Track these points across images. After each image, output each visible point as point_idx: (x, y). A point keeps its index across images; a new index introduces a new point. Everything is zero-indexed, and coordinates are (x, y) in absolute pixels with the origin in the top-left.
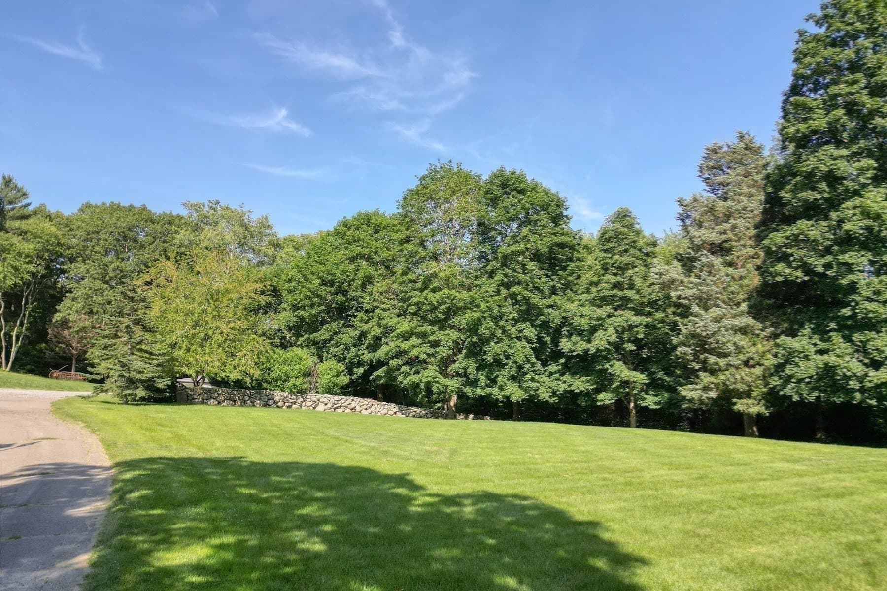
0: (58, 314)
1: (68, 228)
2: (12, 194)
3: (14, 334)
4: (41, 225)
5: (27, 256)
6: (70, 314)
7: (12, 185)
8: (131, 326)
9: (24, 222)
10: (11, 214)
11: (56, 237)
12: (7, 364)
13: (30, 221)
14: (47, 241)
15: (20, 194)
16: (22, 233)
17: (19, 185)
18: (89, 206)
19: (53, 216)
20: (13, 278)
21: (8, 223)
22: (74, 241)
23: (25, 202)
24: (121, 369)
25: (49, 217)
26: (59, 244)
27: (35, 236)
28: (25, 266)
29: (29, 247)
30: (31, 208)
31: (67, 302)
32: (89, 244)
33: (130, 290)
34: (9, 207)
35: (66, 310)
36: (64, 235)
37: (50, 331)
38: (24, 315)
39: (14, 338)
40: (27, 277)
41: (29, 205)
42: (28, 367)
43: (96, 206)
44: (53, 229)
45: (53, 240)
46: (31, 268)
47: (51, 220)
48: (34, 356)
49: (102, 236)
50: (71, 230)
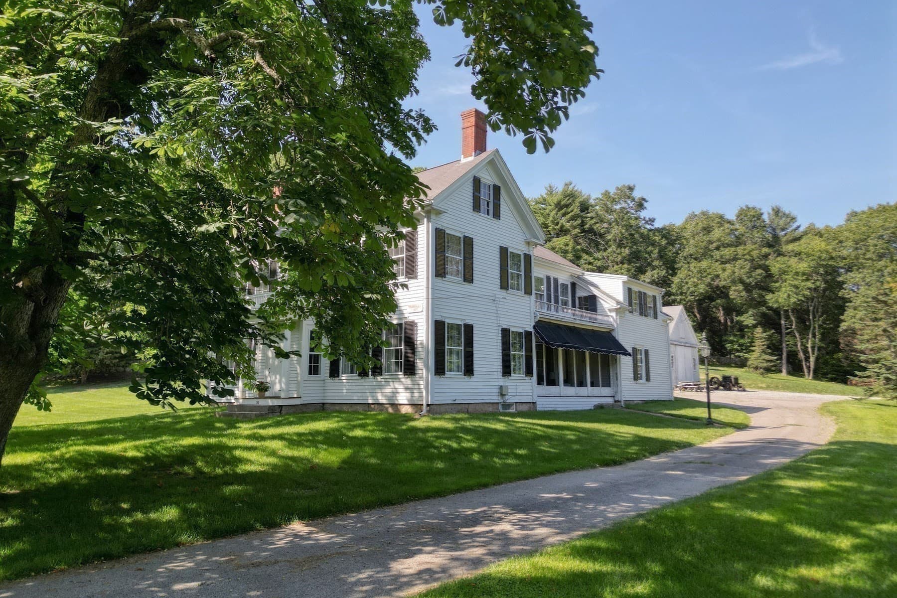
0: (843, 324)
1: (837, 241)
2: (782, 222)
3: (809, 345)
4: (812, 243)
5: (804, 274)
6: (855, 323)
7: (780, 214)
8: (890, 329)
9: (796, 244)
10: (784, 239)
11: (827, 251)
12: (809, 372)
13: (803, 241)
14: (820, 257)
15: (788, 220)
16: (798, 254)
17: (787, 212)
18: (854, 214)
19: (823, 232)
20: (795, 296)
21: (784, 247)
22: (845, 253)
23: (795, 225)
24: (886, 372)
25: (820, 234)
26: (832, 258)
27: (808, 255)
28: (803, 284)
29: (803, 266)
30: (801, 229)
31: (849, 312)
32: (860, 252)
33: (882, 295)
34: (783, 233)
35: (849, 320)
36: (834, 249)
37: (841, 341)
38: (814, 328)
39: (810, 350)
40: (807, 293)
41: (798, 227)
42: (830, 376)
43: (864, 213)
44: (823, 245)
45: (824, 255)
46: (809, 284)
47: (821, 236)
48: (833, 365)
49: (871, 242)
50: (841, 242)
